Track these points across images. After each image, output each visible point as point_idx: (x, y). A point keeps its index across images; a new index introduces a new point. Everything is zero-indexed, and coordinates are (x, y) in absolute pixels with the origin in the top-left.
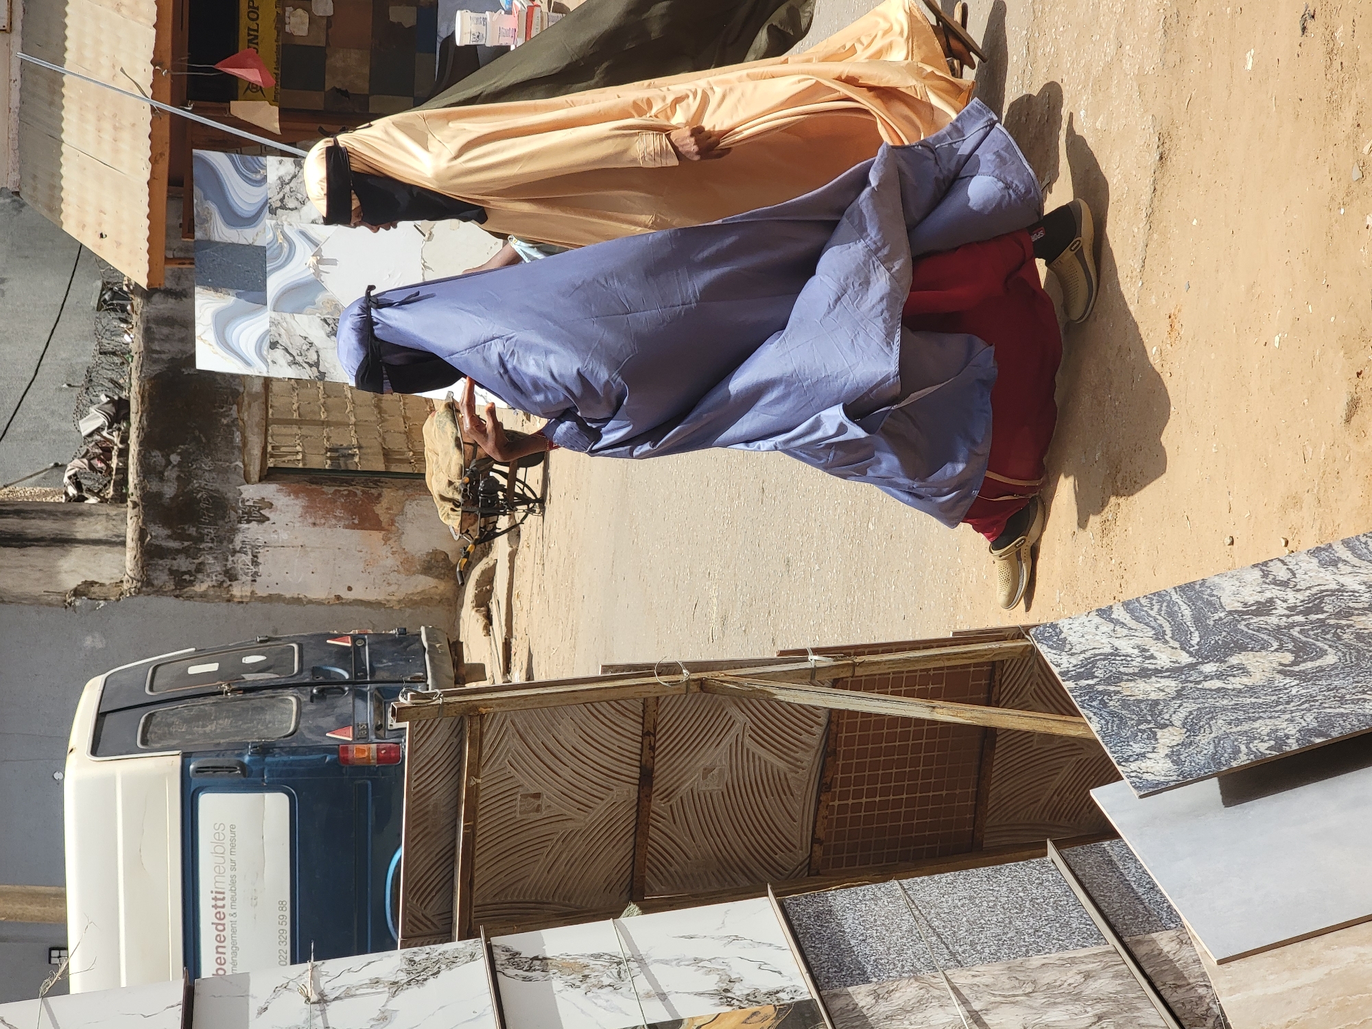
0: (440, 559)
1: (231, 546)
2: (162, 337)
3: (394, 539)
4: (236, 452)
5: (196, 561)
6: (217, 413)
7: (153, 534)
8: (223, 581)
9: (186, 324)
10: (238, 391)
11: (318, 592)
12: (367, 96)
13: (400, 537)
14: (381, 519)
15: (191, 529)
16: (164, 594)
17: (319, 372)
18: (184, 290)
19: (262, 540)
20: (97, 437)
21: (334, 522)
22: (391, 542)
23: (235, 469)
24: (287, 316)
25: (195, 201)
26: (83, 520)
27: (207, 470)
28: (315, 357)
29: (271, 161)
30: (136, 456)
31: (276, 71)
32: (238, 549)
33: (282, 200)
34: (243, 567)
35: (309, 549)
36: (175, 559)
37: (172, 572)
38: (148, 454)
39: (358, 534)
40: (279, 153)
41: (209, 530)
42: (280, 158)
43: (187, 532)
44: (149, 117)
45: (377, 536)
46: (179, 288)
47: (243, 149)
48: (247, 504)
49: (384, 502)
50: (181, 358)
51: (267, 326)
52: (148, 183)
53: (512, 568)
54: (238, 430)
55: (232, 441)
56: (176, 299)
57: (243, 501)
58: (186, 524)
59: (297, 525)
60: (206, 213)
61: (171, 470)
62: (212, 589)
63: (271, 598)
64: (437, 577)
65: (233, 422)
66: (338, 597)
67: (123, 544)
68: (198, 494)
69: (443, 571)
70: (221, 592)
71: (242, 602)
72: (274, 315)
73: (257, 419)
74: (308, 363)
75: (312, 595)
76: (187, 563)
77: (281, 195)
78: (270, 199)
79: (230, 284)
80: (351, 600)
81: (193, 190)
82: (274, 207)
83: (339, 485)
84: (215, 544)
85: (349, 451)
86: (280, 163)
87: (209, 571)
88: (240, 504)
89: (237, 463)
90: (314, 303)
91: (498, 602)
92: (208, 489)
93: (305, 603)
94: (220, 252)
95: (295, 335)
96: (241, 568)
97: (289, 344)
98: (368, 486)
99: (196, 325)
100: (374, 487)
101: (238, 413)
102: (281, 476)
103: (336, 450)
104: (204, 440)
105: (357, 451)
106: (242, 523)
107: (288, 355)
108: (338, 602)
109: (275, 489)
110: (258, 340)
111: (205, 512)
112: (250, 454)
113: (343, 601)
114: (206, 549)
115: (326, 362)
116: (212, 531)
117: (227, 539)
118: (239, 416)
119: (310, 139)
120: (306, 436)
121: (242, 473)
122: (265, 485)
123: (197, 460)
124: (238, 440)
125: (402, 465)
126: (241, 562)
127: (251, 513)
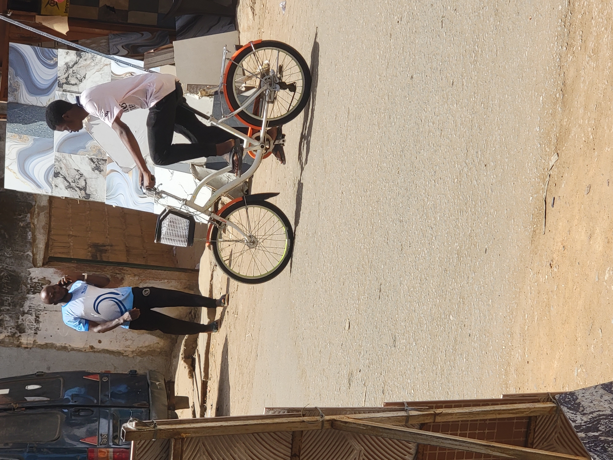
1: (21, 309)
4: (28, 246)
6: (16, 219)
8: (16, 333)
10: (32, 205)
11: (78, 344)
12: (127, 11)
17: (86, 194)
23: (27, 257)
24: (66, 155)
25: (9, 77)
27: (8, 257)
28: (83, 184)
29: (61, 52)
32: (26, 311)
33: (67, 78)
34: (29, 324)
40: (67, 47)
41: (7, 298)
42: (67, 51)
47: (42, 43)
48: (34, 281)
51: (53, 162)
54: (30, 231)
55: (26, 237)
57: (31, 279)
60: (16, 85)
62: (7, 338)
63: (46, 346)
64: (158, 336)
65: (27, 225)
66: (92, 347)
70: (13, 340)
71: (27, 348)
72: (58, 154)
73: (43, 224)
74: (79, 187)
75: (74, 345)
77: (67, 75)
78: (59, 77)
79: (30, 133)
80: (101, 350)
81: (8, 69)
82: (61, 83)
83: (95, 270)
84: (11, 307)
85: (104, 248)
86: (67, 54)
87: (6, 325)
88: (29, 281)
89: (28, 253)
90: (85, 148)
91: (199, 356)
92: (8, 270)
93: (69, 350)
94: (24, 111)
95: (71, 169)
96: (28, 324)
97: (67, 175)
98: (115, 272)
99: (6, 159)
100: (119, 272)
101: (31, 219)
102: (57, 263)
103: (96, 246)
104: (7, 236)
105: (109, 248)
106: (29, 294)
107: (66, 182)
108: (91, 350)
109: (53, 271)
110: (46, 171)
111: (5, 285)
112: (37, 247)
113: (95, 350)
114: (5, 310)
115: (92, 188)
116: (9, 298)
117: (19, 304)
118: (31, 221)
119: (88, 39)
120: (76, 236)
121: (31, 259)
122: (46, 269)
123: (2, 250)
124: (30, 237)
125: (138, 259)
126: (28, 320)
127: (36, 287)
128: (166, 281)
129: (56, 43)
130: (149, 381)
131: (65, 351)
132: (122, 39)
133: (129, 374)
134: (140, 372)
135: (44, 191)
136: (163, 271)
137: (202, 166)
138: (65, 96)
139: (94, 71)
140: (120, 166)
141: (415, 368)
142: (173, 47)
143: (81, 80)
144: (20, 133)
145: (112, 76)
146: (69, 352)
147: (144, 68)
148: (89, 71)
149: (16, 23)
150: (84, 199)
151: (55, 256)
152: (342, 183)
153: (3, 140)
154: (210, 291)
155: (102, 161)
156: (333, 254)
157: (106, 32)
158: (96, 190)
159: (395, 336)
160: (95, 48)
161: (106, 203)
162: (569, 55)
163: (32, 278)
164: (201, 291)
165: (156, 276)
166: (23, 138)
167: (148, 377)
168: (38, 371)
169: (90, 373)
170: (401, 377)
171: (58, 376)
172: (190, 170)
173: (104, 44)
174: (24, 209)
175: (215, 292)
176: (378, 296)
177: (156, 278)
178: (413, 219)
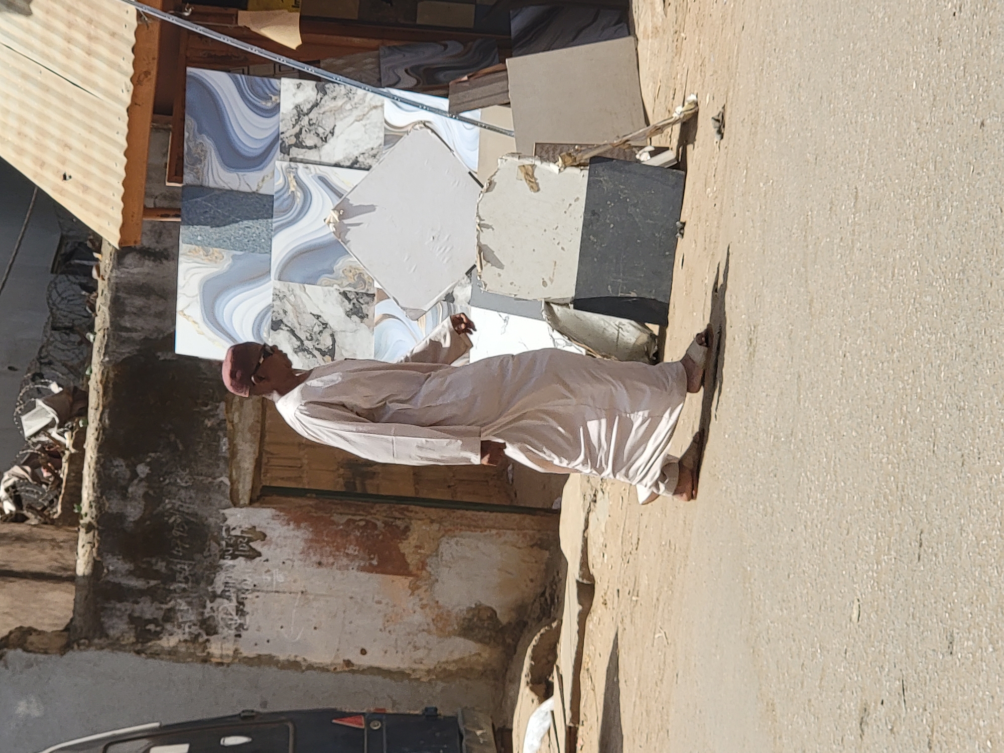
0: (485, 617)
1: (210, 589)
2: (133, 309)
3: (424, 588)
4: (222, 465)
5: (164, 606)
6: (199, 412)
7: (111, 568)
8: (199, 635)
9: (166, 295)
11: (321, 656)
12: (415, 3)
13: (432, 585)
14: (409, 561)
15: (160, 564)
16: (122, 648)
18: (165, 249)
19: (249, 581)
20: (44, 438)
21: (345, 561)
22: (421, 591)
23: (220, 487)
24: (296, 286)
25: (186, 134)
26: (22, 547)
27: (183, 487)
28: (329, 342)
29: (287, 85)
30: (93, 465)
32: (219, 592)
33: (297, 136)
34: (224, 616)
35: (311, 597)
36: (137, 603)
37: (132, 620)
38: (108, 463)
39: (375, 580)
40: (297, 74)
41: (183, 566)
42: (298, 81)
43: (155, 568)
44: (135, 23)
45: (402, 582)
46: (159, 247)
47: (251, 67)
48: (233, 533)
49: (413, 539)
50: (157, 339)
51: (269, 301)
52: (128, 110)
53: (581, 633)
54: (225, 436)
55: (217, 449)
56: (154, 261)
57: (228, 530)
58: (153, 556)
59: (297, 563)
60: (199, 151)
61: (137, 485)
62: (183, 644)
63: (259, 660)
64: (480, 641)
65: (219, 424)
66: (348, 663)
67: (71, 579)
68: (170, 517)
69: (488, 634)
71: (222, 664)
72: (279, 285)
73: (250, 421)
74: (320, 350)
75: (314, 658)
76: (153, 609)
77: (297, 129)
78: (282, 133)
79: (225, 244)
80: (365, 668)
81: (184, 120)
82: (287, 145)
83: (353, 512)
84: (190, 584)
85: (370, 469)
86: (298, 87)
87: (180, 620)
88: (224, 534)
89: (222, 479)
90: (332, 272)
91: (561, 678)
92: (184, 512)
93: (304, 668)
94: (214, 202)
95: (304, 312)
96: (222, 619)
97: (296, 325)
98: (391, 515)
99: (178, 295)
100: (400, 516)
101: (227, 413)
103: (352, 465)
104: (181, 447)
106: (224, 559)
107: (296, 338)
108: (347, 669)
109: (270, 515)
110: (257, 318)
111: (178, 542)
112: (239, 467)
113: (354, 668)
114: (178, 591)
116: (186, 567)
117: (205, 578)
118: (228, 417)
119: (339, 58)
121: (228, 492)
122: (257, 509)
123: (171, 473)
124: (224, 448)
125: (438, 490)
126: (223, 609)
127: (237, 545)
128: (494, 532)
129: (277, 66)
130: (462, 728)
131: (296, 670)
132: (404, 56)
133: (424, 714)
134: (444, 712)
136: (488, 513)
137: (566, 305)
138: (294, 170)
139: (351, 119)
140: (404, 306)
141: (993, 697)
142: (506, 70)
143: (326, 138)
144: (206, 245)
145: (385, 129)
146: (303, 671)
147: (449, 112)
148: (341, 120)
149: (200, 30)
151: (274, 485)
152: (844, 336)
153: (173, 259)
154: (582, 551)
155: (365, 297)
157: (374, 43)
159: (952, 636)
160: (352, 74)
163: (229, 528)
164: (564, 552)
165: (474, 523)
166: (213, 254)
167: (460, 720)
168: (244, 709)
169: (345, 713)
170: (965, 714)
171: (283, 718)
172: (543, 313)
173: (372, 66)
174: (214, 392)
175: (593, 552)
176: (917, 556)
177: (473, 526)
178: (984, 405)
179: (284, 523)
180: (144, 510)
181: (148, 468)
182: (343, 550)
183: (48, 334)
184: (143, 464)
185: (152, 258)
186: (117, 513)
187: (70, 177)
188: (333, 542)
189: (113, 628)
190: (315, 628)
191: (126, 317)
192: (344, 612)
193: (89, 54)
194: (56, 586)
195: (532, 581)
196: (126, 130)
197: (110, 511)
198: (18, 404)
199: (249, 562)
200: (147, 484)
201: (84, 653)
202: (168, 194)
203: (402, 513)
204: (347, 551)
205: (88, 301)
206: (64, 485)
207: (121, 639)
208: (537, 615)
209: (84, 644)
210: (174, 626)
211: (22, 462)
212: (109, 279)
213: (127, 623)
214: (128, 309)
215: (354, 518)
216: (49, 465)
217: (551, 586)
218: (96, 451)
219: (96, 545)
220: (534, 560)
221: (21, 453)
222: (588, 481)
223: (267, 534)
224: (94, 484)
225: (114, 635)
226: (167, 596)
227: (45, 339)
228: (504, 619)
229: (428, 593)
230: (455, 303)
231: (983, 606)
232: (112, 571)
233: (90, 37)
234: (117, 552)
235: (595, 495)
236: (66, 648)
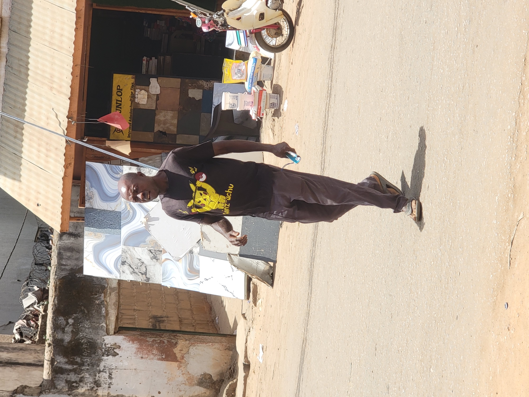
0: (207, 378)
1: (98, 368)
2: (66, 257)
3: (183, 367)
4: (103, 319)
5: (80, 376)
6: (93, 298)
7: (58, 361)
8: (94, 387)
9: (79, 251)
10: (105, 287)
11: (142, 395)
12: (175, 135)
13: (186, 366)
14: (177, 356)
15: (78, 359)
16: (63, 393)
17: (146, 277)
18: (79, 233)
19: (114, 365)
20: (31, 309)
21: (152, 356)
22: (182, 368)
23: (102, 327)
24: (131, 248)
25: (86, 188)
26: (22, 353)
27: (87, 328)
28: (144, 270)
29: (125, 168)
30: (51, 319)
31: (130, 122)
32: (102, 370)
34: (104, 379)
35: (138, 371)
36: (69, 375)
37: (67, 382)
38: (57, 319)
39: (165, 363)
40: (130, 164)
41: (87, 360)
42: (130, 166)
43: (76, 360)
44: (65, 144)
45: (175, 364)
46: (76, 232)
47: (111, 161)
48: (107, 346)
49: (179, 347)
50: (76, 269)
51: (120, 253)
52: (62, 178)
53: (245, 384)
54: (104, 307)
55: (101, 313)
56: (75, 238)
58: (75, 356)
59: (133, 357)
60: (91, 194)
61: (69, 327)
62: (87, 391)
64: (205, 387)
65: (101, 302)
67: (42, 365)
68: (82, 340)
69: (209, 384)
70: (92, 393)
72: (124, 247)
73: (114, 301)
74: (141, 273)
75: (140, 396)
76: (75, 377)
81: (85, 182)
83: (155, 337)
85: (162, 319)
86: (130, 169)
87: (86, 381)
88: (104, 346)
89: (103, 324)
90: (145, 242)
92: (87, 338)
94: (97, 214)
95: (134, 258)
96: (103, 380)
97: (131, 263)
98: (170, 338)
99: (84, 251)
100: (173, 338)
102: (125, 331)
103: (155, 317)
104: (86, 312)
105: (166, 319)
106: (104, 356)
107: (131, 268)
109: (122, 338)
110: (115, 261)
111: (85, 350)
112: (109, 319)
114: (85, 370)
115: (151, 273)
116: (88, 360)
117: (96, 364)
118: (105, 299)
119: (146, 157)
120: (139, 310)
121: (105, 329)
122: (117, 336)
123: (82, 322)
124: (103, 312)
125: (189, 327)
126: (103, 377)
127: (109, 351)
128: (210, 344)
129: (122, 161)
135: (114, 276)
136: (208, 336)
137: (236, 255)
140: (173, 256)
149: (91, 147)
150: (145, 281)
151: (124, 326)
152: (345, 267)
153: (82, 237)
154: (245, 352)
155: (158, 252)
156: (339, 322)
157: (159, 151)
158: (154, 274)
159: (388, 386)
160: (151, 164)
161: (162, 285)
162: (517, 164)
163: (106, 344)
164: (238, 352)
165: (203, 341)
166: (98, 235)
172: (227, 258)
173: (158, 161)
174: (99, 290)
175: (249, 352)
176: (374, 354)
177: (202, 342)
178: (399, 294)
179: (128, 342)
180: (72, 338)
181: (73, 320)
182: (151, 352)
183: (33, 267)
184: (71, 319)
185: (74, 237)
186: (61, 339)
187: (40, 205)
188: (147, 349)
189: (59, 385)
190: (140, 384)
191: (64, 260)
192: (152, 377)
193: (47, 157)
194: (36, 368)
195: (226, 363)
196: (62, 186)
197: (58, 338)
198: (21, 295)
199: (113, 358)
200: (73, 327)
201: (47, 395)
202: (79, 211)
203: (174, 337)
204: (152, 352)
205: (49, 253)
206: (39, 328)
207: (62, 389)
208: (228, 377)
209: (47, 392)
210: (83, 384)
211: (23, 318)
212: (56, 245)
213: (65, 383)
214: (64, 257)
215: (155, 339)
216: (34, 319)
217: (233, 365)
218: (52, 314)
219: (52, 352)
220: (226, 355)
221: (22, 315)
222: (247, 324)
223: (121, 346)
224: (51, 327)
225: (60, 388)
226: (81, 372)
227: (32, 269)
228: (215, 379)
229: (185, 369)
230: (193, 254)
231: (400, 374)
232: (59, 362)
233: (47, 150)
234: (61, 355)
235: (249, 329)
236: (41, 393)
